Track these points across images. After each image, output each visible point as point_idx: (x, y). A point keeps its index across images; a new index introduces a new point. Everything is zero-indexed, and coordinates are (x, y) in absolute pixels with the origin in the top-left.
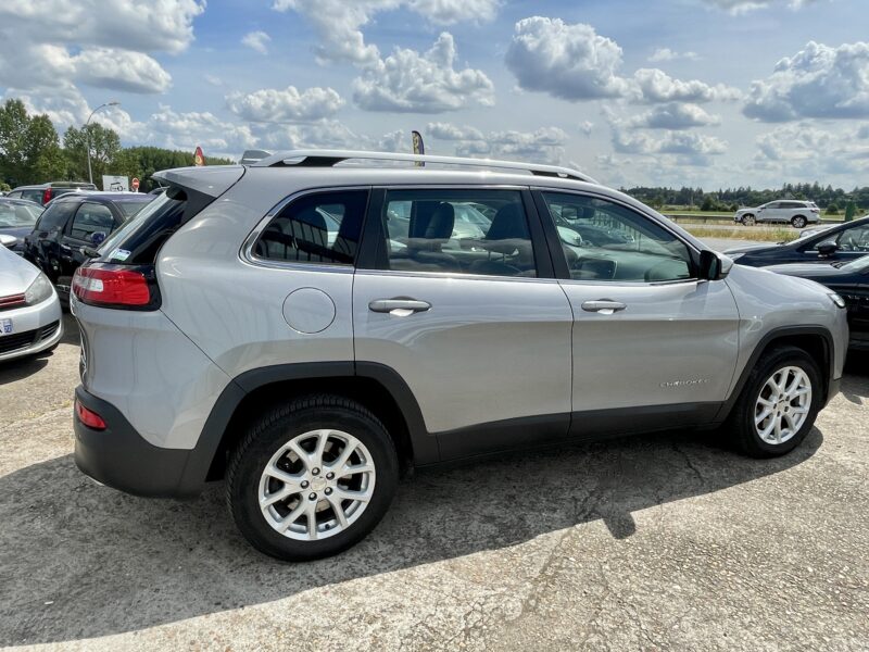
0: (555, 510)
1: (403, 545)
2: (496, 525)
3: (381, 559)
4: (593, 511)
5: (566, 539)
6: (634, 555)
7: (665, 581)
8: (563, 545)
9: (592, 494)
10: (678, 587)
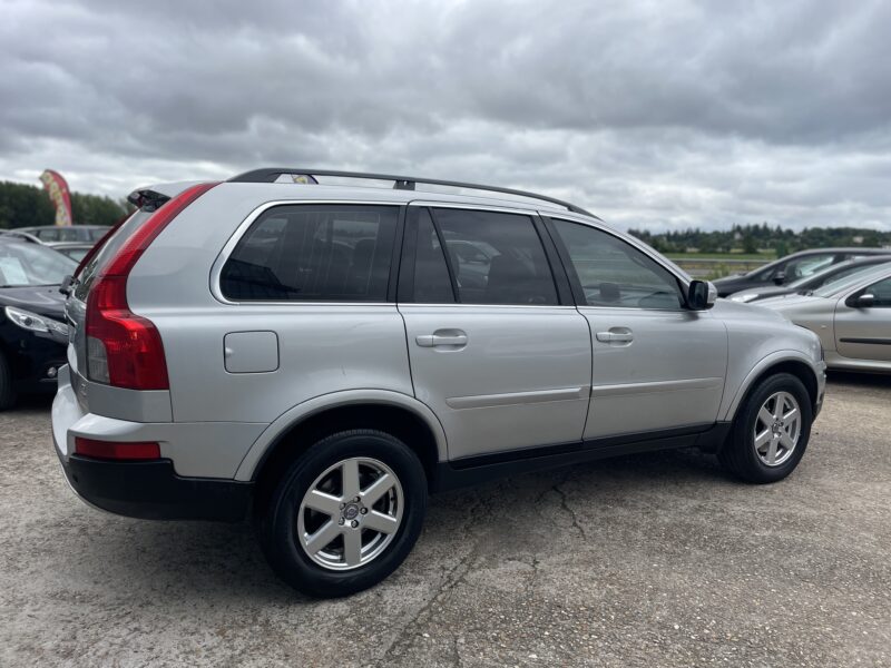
0: (418, 582)
1: (235, 636)
2: (348, 604)
3: (204, 653)
4: (462, 580)
5: (424, 613)
6: (495, 624)
7: (522, 650)
8: (419, 621)
9: (463, 561)
10: (534, 656)
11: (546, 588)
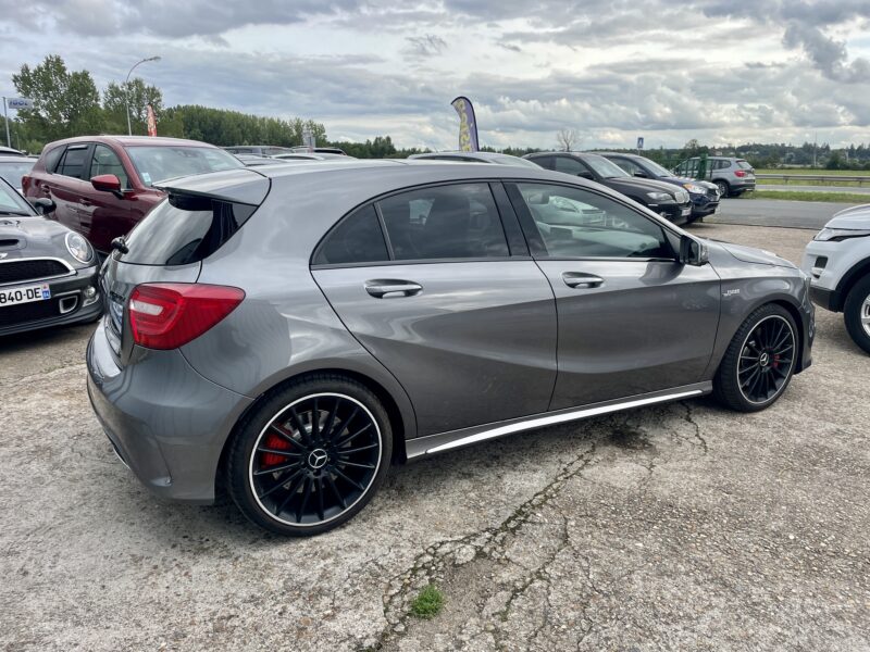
2: (471, 482)
4: (577, 473)
6: (605, 514)
7: (630, 538)
8: (534, 502)
9: (581, 457)
10: (641, 545)
11: (660, 488)
